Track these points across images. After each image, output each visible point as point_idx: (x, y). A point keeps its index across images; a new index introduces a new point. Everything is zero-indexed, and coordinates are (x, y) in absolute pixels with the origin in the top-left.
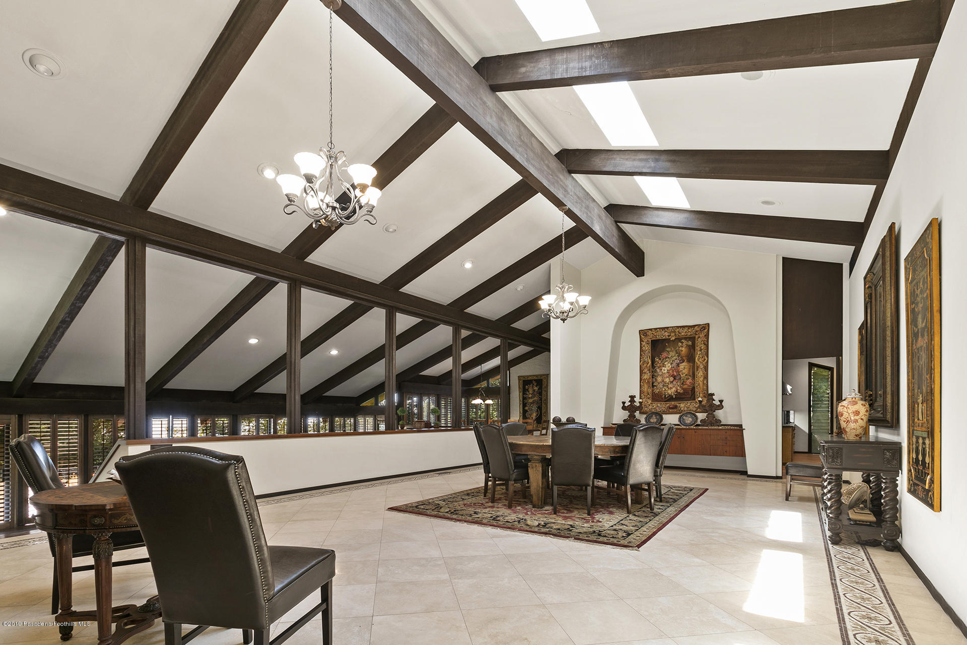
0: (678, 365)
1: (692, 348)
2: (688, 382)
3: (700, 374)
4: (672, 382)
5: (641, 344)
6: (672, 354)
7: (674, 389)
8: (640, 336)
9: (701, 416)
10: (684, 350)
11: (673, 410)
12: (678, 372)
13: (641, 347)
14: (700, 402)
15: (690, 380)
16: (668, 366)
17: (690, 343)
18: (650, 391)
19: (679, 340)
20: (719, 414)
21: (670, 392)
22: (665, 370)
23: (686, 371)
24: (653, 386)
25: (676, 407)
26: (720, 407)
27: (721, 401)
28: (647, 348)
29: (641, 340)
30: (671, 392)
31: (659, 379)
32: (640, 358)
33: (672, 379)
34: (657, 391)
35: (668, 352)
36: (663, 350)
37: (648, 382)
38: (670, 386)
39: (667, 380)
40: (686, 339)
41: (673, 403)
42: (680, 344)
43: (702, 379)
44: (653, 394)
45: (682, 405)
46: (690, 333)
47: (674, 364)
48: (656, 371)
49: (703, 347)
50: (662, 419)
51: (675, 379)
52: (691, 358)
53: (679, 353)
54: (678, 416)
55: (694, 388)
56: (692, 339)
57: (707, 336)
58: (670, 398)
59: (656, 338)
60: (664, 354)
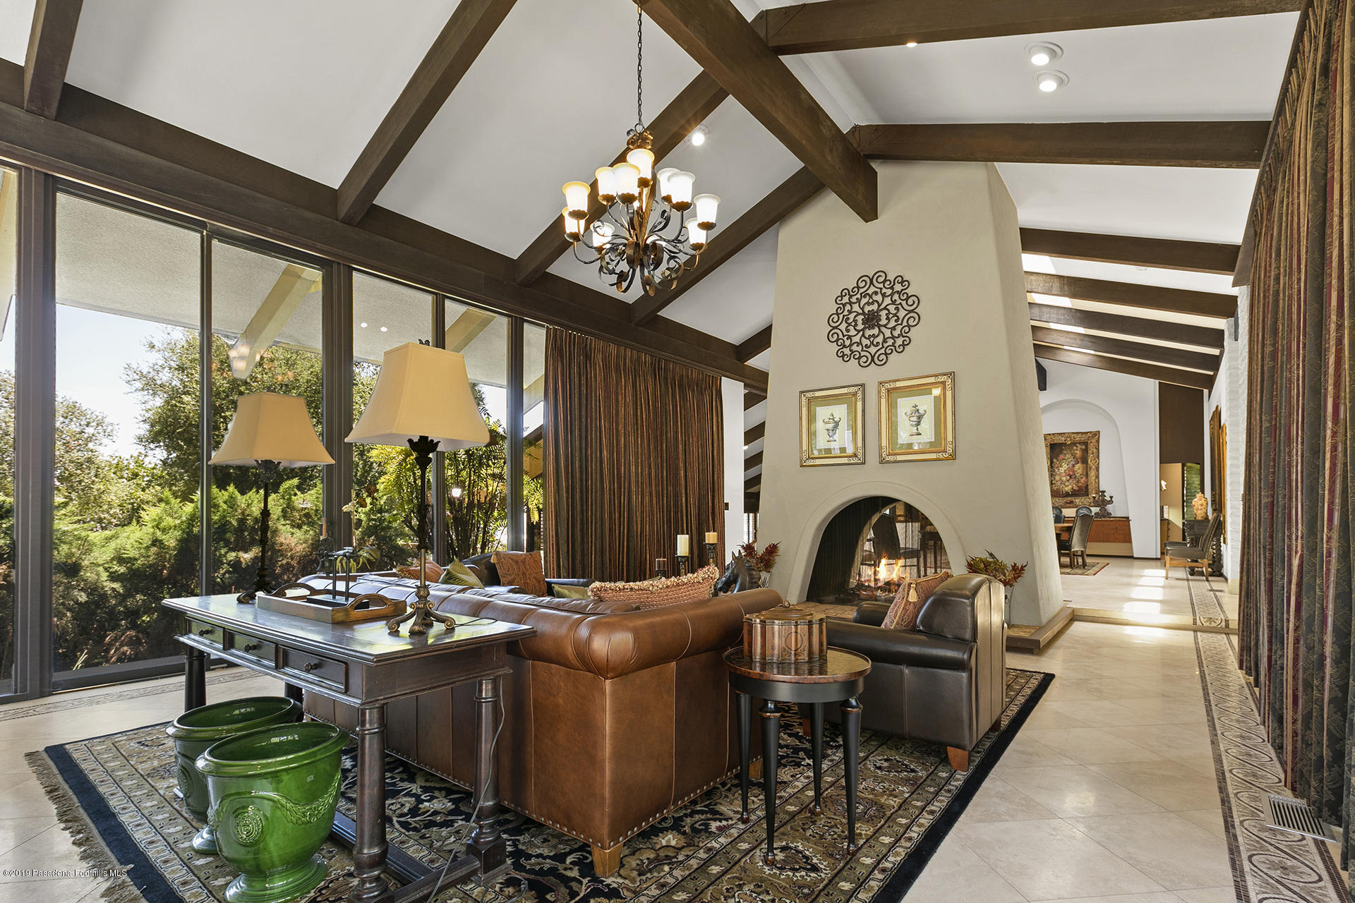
0: (1073, 466)
1: (1086, 451)
2: (1082, 481)
3: (1092, 474)
4: (1068, 481)
5: (1046, 447)
6: (1068, 456)
7: (1070, 486)
8: (1046, 440)
9: (1095, 510)
10: (1078, 453)
11: (1070, 504)
12: (1074, 472)
14: (1094, 497)
15: (1084, 479)
16: (1064, 467)
17: (1084, 447)
19: (1074, 444)
20: (1109, 508)
21: (1066, 489)
22: (1062, 470)
23: (1080, 471)
24: (1052, 484)
25: (1072, 502)
26: (1111, 502)
27: (1111, 497)
30: (1068, 489)
31: (1057, 478)
33: (1068, 478)
34: (1055, 488)
35: (1065, 454)
36: (1061, 452)
38: (1067, 484)
39: (1064, 479)
40: (1080, 443)
42: (1075, 448)
43: (1094, 478)
44: (1052, 490)
45: (1077, 501)
46: (1084, 438)
47: (1070, 465)
48: (1054, 471)
49: (1095, 451)
50: (1061, 512)
51: (1071, 478)
52: (1084, 460)
53: (1074, 456)
54: (1075, 509)
55: (1087, 486)
56: (1086, 444)
57: (1098, 441)
58: (1067, 495)
59: (1056, 442)
60: (1061, 456)
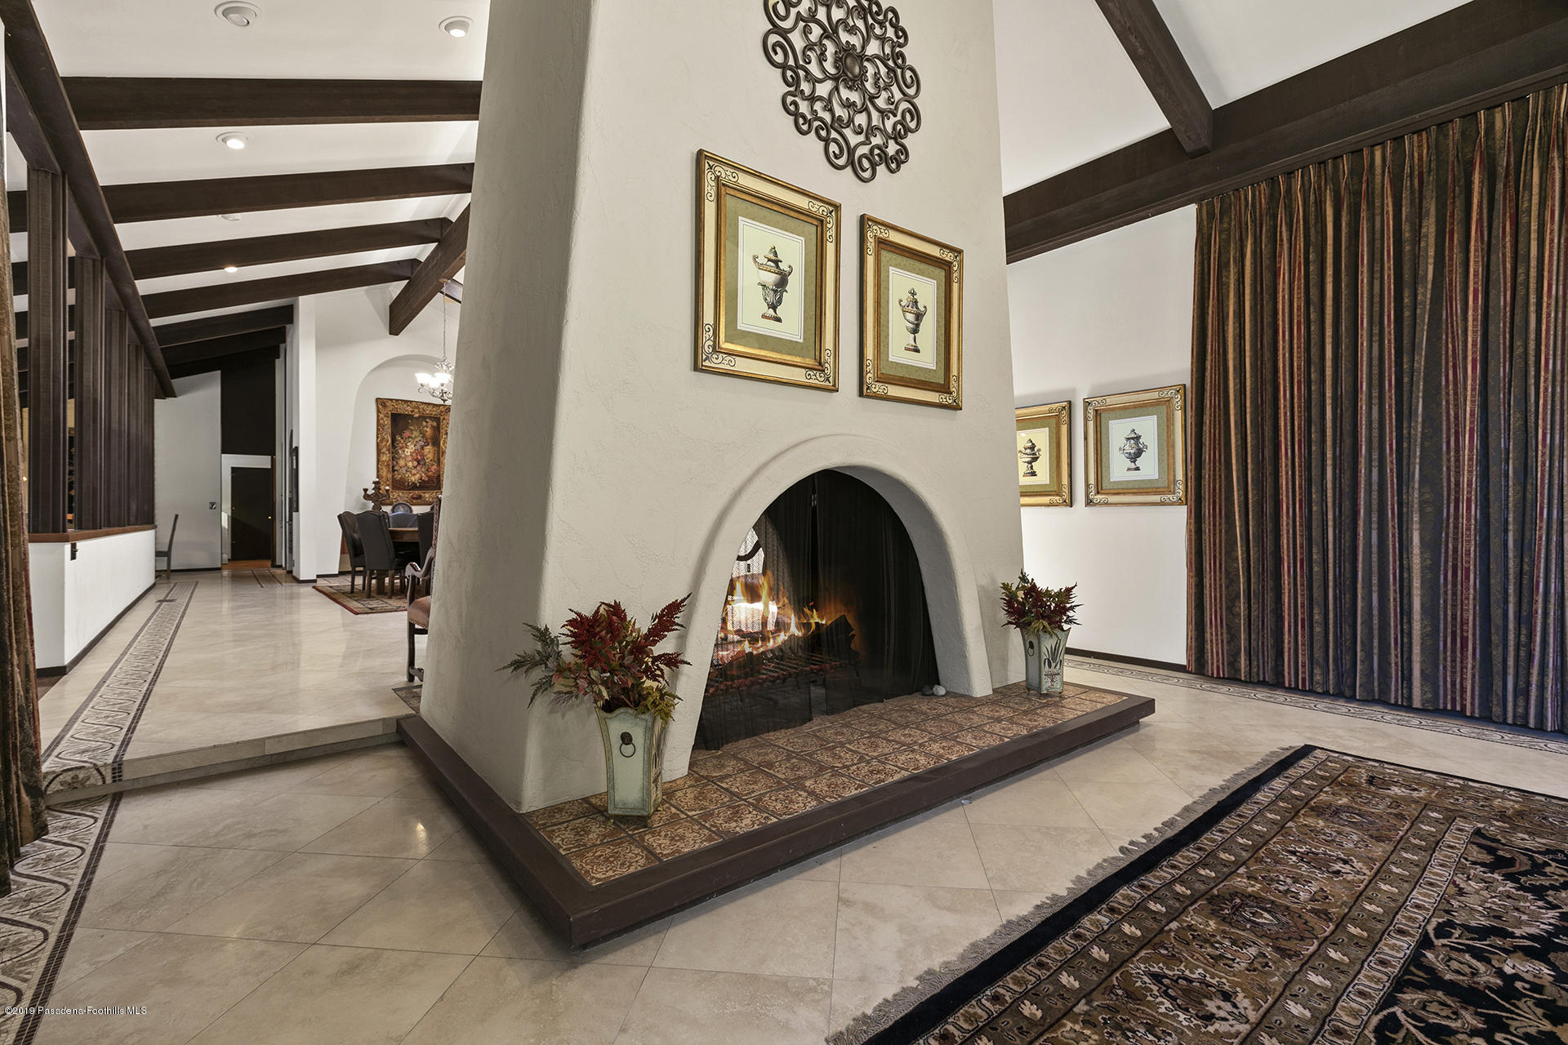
0: (422, 448)
1: (437, 430)
4: (415, 467)
5: (378, 416)
6: (416, 433)
7: (418, 476)
8: (378, 407)
10: (429, 431)
11: (416, 500)
12: (423, 456)
13: (378, 421)
15: (435, 467)
16: (411, 447)
17: (436, 424)
18: (390, 476)
19: (423, 418)
21: (413, 479)
22: (408, 451)
23: (430, 456)
24: (394, 471)
25: (420, 497)
28: (387, 422)
29: (378, 412)
30: (415, 479)
31: (402, 462)
32: (378, 434)
33: (415, 463)
34: (398, 477)
35: (412, 430)
36: (406, 428)
37: (388, 465)
38: (414, 471)
39: (410, 464)
40: (430, 418)
41: (417, 492)
42: (424, 423)
44: (394, 479)
45: (427, 495)
46: (435, 411)
47: (418, 447)
48: (397, 453)
51: (419, 463)
52: (436, 442)
55: (440, 476)
56: (437, 419)
58: (414, 487)
59: (400, 411)
60: (407, 433)
